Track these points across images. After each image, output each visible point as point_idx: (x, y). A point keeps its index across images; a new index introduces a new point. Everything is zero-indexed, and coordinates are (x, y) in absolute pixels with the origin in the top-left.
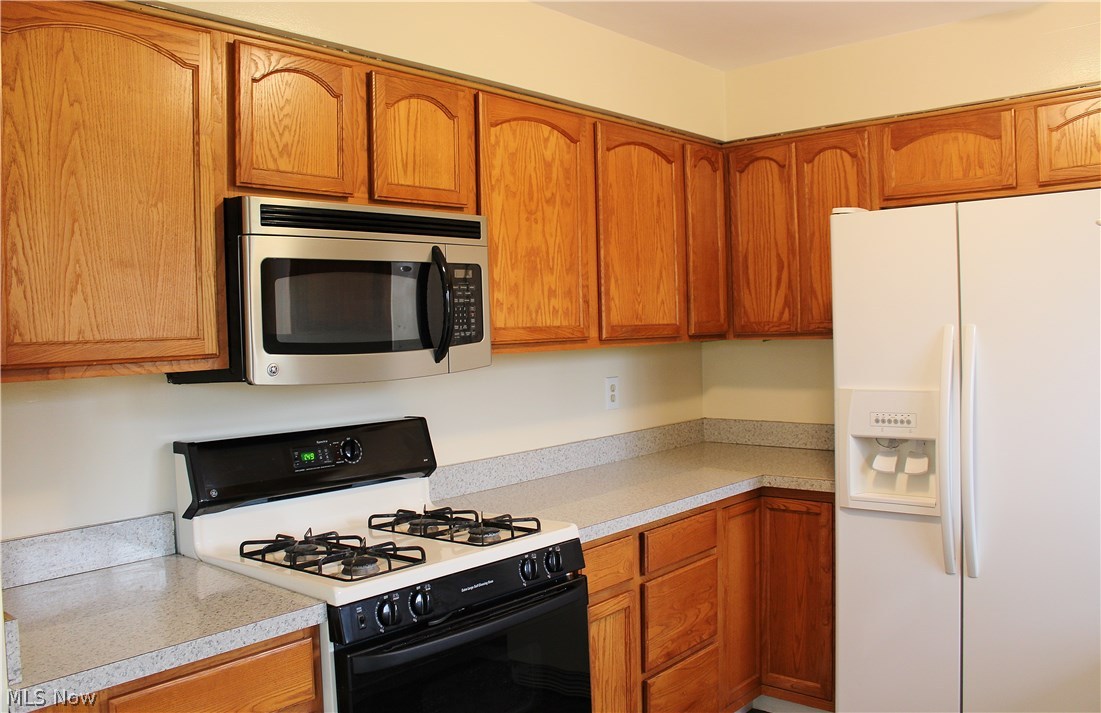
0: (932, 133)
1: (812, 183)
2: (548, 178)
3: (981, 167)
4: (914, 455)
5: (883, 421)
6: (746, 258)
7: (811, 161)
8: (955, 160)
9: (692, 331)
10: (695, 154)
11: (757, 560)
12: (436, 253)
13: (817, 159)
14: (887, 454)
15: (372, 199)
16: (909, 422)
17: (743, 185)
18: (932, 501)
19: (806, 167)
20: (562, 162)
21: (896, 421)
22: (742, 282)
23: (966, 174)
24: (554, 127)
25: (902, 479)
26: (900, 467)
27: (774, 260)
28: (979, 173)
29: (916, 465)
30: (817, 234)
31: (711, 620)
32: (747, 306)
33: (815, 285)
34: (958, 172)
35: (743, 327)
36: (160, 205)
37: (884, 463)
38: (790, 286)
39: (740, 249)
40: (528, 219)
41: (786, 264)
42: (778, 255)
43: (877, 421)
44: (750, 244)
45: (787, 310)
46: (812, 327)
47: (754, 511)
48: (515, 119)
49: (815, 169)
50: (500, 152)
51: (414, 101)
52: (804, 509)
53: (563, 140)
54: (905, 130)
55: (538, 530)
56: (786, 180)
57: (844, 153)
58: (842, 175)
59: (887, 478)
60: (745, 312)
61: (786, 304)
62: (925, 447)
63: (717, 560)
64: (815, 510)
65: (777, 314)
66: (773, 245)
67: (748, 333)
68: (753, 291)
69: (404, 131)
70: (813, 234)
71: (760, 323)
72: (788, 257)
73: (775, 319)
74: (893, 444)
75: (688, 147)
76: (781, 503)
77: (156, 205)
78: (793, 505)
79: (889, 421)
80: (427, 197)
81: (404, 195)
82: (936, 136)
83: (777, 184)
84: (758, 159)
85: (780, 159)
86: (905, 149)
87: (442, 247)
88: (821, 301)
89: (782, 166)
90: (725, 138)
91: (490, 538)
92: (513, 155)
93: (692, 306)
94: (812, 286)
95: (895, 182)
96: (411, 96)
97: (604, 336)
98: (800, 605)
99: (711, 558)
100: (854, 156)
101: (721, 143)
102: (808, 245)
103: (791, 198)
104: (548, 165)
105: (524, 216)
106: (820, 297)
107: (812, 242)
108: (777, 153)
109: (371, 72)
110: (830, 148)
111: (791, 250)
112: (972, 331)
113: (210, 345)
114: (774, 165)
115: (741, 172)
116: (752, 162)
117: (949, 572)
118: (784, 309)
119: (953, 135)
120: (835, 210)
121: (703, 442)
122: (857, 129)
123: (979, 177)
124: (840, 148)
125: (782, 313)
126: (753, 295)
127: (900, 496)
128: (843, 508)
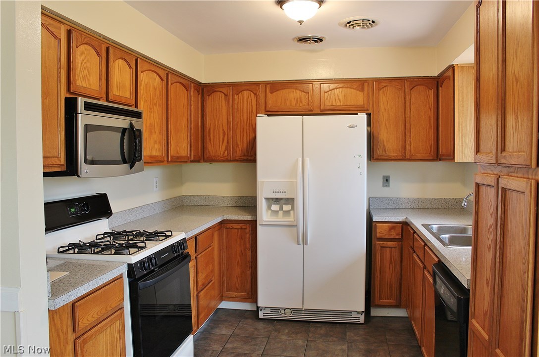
0: (285, 89)
1: (238, 103)
2: (155, 95)
3: (301, 103)
4: (286, 204)
5: (276, 192)
6: (209, 130)
7: (238, 94)
8: (293, 99)
9: (192, 159)
10: (194, 87)
11: (221, 248)
12: (131, 124)
13: (240, 94)
14: (275, 204)
15: (108, 100)
16: (285, 192)
17: (210, 102)
18: (293, 220)
19: (236, 97)
20: (159, 89)
21: (280, 192)
22: (208, 140)
23: (296, 104)
24: (158, 74)
25: (281, 213)
26: (281, 208)
27: (222, 131)
28: (301, 104)
29: (286, 208)
30: (239, 123)
31: (212, 271)
32: (209, 149)
33: (238, 142)
34: (293, 104)
35: (208, 157)
36: (47, 99)
37: (275, 207)
38: (228, 142)
39: (207, 126)
40: (150, 111)
41: (226, 133)
42: (223, 130)
43: (274, 192)
44: (212, 125)
45: (226, 152)
46: (237, 158)
47: (220, 229)
48: (148, 70)
49: (240, 98)
50: (143, 83)
51: (120, 60)
52: (240, 227)
53: (160, 80)
54: (275, 86)
55: (171, 235)
56: (227, 101)
57: (251, 92)
58: (250, 101)
59: (276, 213)
60: (209, 152)
61: (227, 149)
62: (290, 201)
63: (213, 248)
64: (244, 227)
65: (222, 153)
66: (221, 126)
67: (211, 160)
68: (212, 144)
69: (117, 72)
70: (238, 122)
71: (215, 156)
72: (227, 131)
73: (221, 155)
74: (277, 201)
75: (192, 85)
76: (230, 226)
77: (46, 99)
78: (235, 226)
79: (278, 192)
80: (124, 101)
81: (118, 100)
82: (286, 90)
83: (224, 102)
84: (216, 91)
85: (225, 92)
86: (274, 93)
87: (133, 122)
88: (240, 148)
89: (226, 95)
90: (203, 82)
91: (155, 238)
92: (146, 84)
93: (192, 148)
94: (237, 142)
95: (271, 104)
96: (120, 58)
97: (169, 160)
98: (238, 264)
99: (212, 247)
100: (255, 94)
101: (200, 83)
102: (236, 127)
103: (230, 108)
104: (155, 90)
105: (149, 110)
106: (240, 147)
107: (237, 125)
108: (224, 90)
109: (109, 47)
110: (246, 90)
111: (228, 128)
112: (307, 161)
113: (63, 161)
114: (223, 94)
115: (208, 96)
116: (213, 92)
117: (299, 244)
118: (225, 151)
119: (292, 90)
120: (258, 115)
121: (183, 205)
122: (257, 84)
123: (301, 106)
124: (250, 91)
125: (224, 153)
126: (213, 145)
127: (281, 219)
128: (260, 225)
